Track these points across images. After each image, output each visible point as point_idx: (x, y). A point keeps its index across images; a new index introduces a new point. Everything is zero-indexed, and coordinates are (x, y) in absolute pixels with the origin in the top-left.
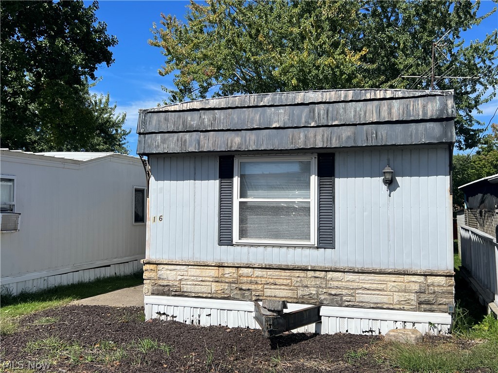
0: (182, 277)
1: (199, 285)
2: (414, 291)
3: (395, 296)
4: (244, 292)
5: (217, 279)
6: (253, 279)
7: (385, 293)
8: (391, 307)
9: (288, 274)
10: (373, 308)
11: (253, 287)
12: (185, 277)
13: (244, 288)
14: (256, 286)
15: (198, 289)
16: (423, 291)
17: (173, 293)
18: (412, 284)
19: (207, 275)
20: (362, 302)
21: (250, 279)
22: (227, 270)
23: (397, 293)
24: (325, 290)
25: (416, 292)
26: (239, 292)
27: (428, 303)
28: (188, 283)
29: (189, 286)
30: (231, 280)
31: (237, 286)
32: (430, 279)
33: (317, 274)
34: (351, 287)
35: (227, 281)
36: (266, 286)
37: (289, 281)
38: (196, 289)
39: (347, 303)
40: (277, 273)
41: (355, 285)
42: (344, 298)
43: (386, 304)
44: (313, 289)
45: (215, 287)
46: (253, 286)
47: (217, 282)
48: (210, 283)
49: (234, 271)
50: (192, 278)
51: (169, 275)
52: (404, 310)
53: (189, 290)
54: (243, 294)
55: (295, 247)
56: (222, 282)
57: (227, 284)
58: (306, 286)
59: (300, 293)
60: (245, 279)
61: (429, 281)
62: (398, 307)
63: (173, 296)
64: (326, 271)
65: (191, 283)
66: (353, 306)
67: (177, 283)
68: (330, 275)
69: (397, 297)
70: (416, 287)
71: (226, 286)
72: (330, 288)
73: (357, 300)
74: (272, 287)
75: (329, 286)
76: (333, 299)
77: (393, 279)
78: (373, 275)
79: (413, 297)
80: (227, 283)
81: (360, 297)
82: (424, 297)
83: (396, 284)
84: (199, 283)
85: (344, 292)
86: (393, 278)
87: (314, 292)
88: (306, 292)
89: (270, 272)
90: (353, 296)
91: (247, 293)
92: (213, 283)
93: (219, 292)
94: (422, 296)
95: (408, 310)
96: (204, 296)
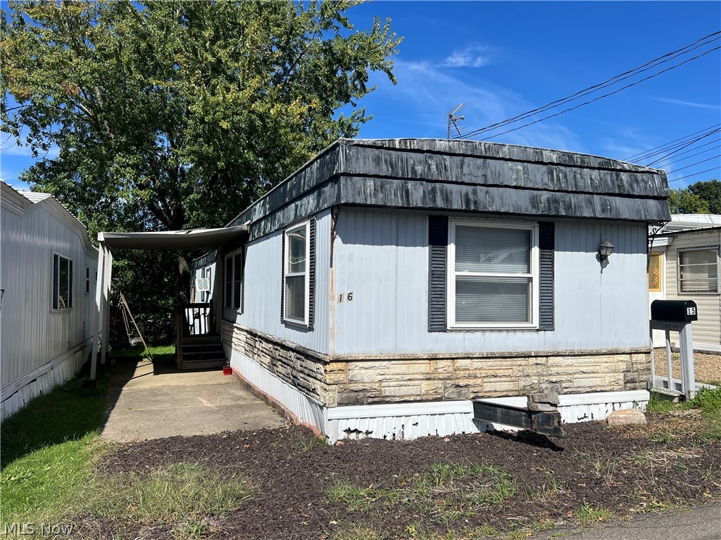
0: (383, 377)
1: (406, 386)
2: (622, 371)
3: (607, 378)
4: (461, 389)
5: (428, 376)
6: (471, 372)
7: (599, 375)
8: (604, 389)
9: (510, 363)
10: (588, 392)
11: (471, 382)
12: (388, 377)
13: (461, 384)
14: (474, 380)
15: (403, 391)
16: (629, 370)
17: (370, 400)
18: (620, 363)
19: (415, 372)
20: (579, 387)
21: (468, 372)
22: (441, 364)
23: (608, 374)
24: (546, 378)
25: (624, 371)
26: (455, 390)
27: (633, 381)
28: (392, 384)
29: (392, 388)
30: (446, 376)
31: (452, 382)
32: (635, 357)
33: (540, 360)
34: (570, 372)
35: (441, 377)
36: (485, 380)
37: (511, 371)
38: (402, 392)
39: (566, 390)
40: (498, 363)
41: (573, 369)
42: (564, 385)
43: (600, 386)
44: (534, 378)
45: (425, 387)
46: (471, 380)
47: (429, 379)
48: (420, 382)
49: (450, 364)
50: (397, 377)
51: (365, 375)
52: (614, 391)
53: (393, 394)
54: (459, 392)
55: (515, 330)
56: (434, 379)
57: (441, 381)
58: (528, 376)
59: (522, 383)
60: (462, 372)
61: (634, 359)
62: (608, 388)
63: (369, 404)
64: (547, 356)
65: (394, 383)
66: (571, 393)
67: (376, 386)
68: (552, 360)
69: (609, 378)
70: (623, 366)
71: (440, 384)
72: (551, 375)
73: (576, 385)
74: (492, 380)
75: (550, 372)
76: (553, 387)
77: (606, 360)
78: (588, 357)
79: (621, 376)
80: (440, 379)
81: (577, 383)
82: (630, 376)
83: (608, 364)
84: (406, 383)
85: (564, 378)
86: (605, 358)
87: (536, 382)
88: (528, 382)
89: (491, 362)
90: (571, 382)
91: (464, 391)
92: (423, 382)
93: (431, 392)
94: (628, 374)
95: (617, 391)
96: (412, 399)
